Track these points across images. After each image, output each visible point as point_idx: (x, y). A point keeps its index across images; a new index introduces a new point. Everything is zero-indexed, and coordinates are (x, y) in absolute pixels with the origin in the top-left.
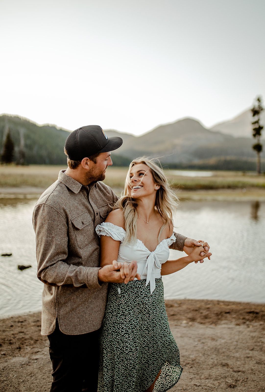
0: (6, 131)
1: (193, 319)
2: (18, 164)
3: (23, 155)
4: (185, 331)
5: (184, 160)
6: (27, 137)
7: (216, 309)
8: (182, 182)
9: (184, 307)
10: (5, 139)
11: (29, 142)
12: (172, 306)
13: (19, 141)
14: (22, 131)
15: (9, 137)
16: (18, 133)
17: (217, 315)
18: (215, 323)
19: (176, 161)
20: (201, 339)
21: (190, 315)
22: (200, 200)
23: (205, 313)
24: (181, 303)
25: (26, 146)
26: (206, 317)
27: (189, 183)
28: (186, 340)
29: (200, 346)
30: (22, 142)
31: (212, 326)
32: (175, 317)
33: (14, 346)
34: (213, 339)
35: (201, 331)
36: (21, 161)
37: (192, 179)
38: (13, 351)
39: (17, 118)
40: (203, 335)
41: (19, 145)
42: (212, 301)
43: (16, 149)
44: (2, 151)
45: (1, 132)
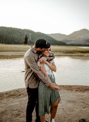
0: (25, 34)
1: (77, 91)
3: (30, 42)
4: (74, 93)
5: (83, 43)
6: (32, 36)
7: (85, 88)
8: (81, 50)
9: (75, 87)
10: (25, 37)
12: (71, 87)
13: (29, 37)
14: (30, 34)
15: (26, 36)
16: (29, 35)
17: (85, 90)
18: (84, 92)
19: (81, 43)
21: (76, 90)
22: (87, 56)
23: (81, 89)
24: (74, 86)
25: (32, 39)
26: (81, 90)
27: (83, 50)
28: (74, 96)
29: (78, 97)
30: (30, 38)
31: (83, 93)
32: (72, 90)
33: (24, 95)
34: (82, 96)
35: (79, 94)
37: (85, 49)
39: (29, 30)
40: (79, 95)
41: (29, 38)
42: (84, 86)
43: (28, 40)
44: (24, 41)
45: (24, 35)
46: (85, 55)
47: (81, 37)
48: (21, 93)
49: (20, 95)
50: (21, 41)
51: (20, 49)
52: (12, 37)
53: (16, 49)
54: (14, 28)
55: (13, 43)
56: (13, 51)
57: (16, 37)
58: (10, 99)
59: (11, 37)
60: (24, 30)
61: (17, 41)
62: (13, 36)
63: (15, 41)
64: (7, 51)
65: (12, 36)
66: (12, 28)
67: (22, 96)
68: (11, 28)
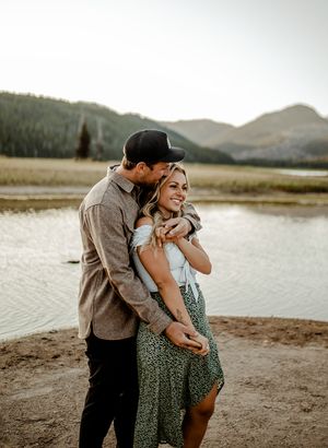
0: (82, 122)
1: (276, 339)
2: (95, 160)
3: (101, 149)
4: (263, 350)
5: (294, 156)
6: (106, 128)
7: (306, 329)
8: (287, 183)
9: (269, 326)
10: (80, 130)
11: (108, 134)
12: (254, 324)
13: (95, 132)
14: (100, 121)
15: (84, 127)
16: (95, 122)
17: (306, 335)
18: (302, 345)
19: (285, 157)
20: (281, 361)
21: (274, 335)
22: (309, 205)
23: (292, 333)
24: (265, 321)
25: (105, 138)
26: (292, 338)
27: (296, 184)
28: (264, 360)
29: (279, 367)
30: (100, 134)
31: (299, 347)
32: (256, 336)
33: (73, 358)
34: (295, 361)
35: (283, 353)
36: (99, 156)
37: (301, 179)
38: (71, 362)
39: (95, 105)
40: (285, 356)
41: (96, 136)
42: (303, 321)
43: (93, 142)
44: (77, 145)
45: (77, 122)
46: (303, 199)
47: (287, 133)
48: (62, 346)
49: (56, 357)
50: (67, 147)
51: (62, 177)
52: (33, 130)
53: (48, 177)
54: (41, 98)
55: (36, 152)
56: (35, 184)
57: (46, 131)
58: (18, 372)
59: (27, 129)
60: (79, 106)
61: (50, 146)
62: (38, 126)
63: (44, 145)
64: (14, 183)
65: (31, 127)
66: (34, 97)
67: (63, 359)
68: (28, 96)
